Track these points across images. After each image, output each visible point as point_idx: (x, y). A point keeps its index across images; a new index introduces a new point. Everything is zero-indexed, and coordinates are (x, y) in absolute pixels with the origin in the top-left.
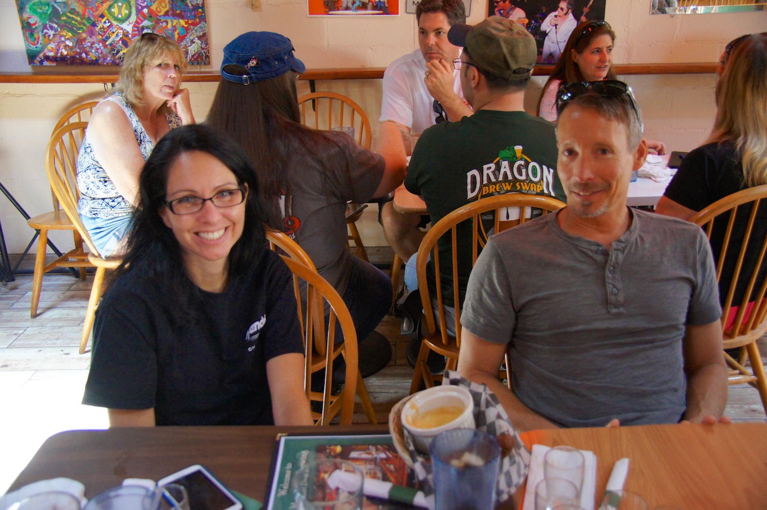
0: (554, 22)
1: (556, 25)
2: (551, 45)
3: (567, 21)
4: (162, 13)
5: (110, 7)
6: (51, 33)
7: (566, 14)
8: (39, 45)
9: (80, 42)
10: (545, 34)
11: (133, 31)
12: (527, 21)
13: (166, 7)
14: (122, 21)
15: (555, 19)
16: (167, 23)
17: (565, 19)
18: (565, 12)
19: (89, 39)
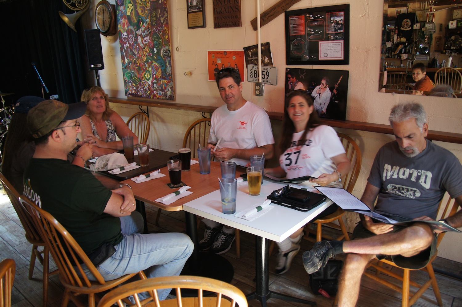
0: (318, 92)
4: (159, 77)
5: (145, 74)
6: (130, 84)
8: (128, 89)
9: (137, 88)
11: (151, 84)
13: (160, 75)
14: (148, 80)
16: (161, 81)
19: (140, 87)
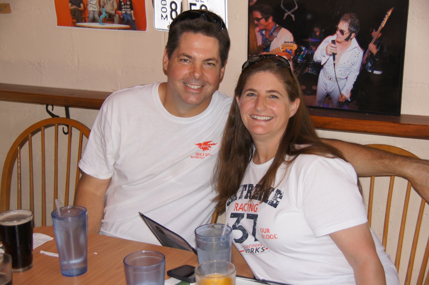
0: (331, 50)
1: (334, 55)
2: (328, 82)
3: (349, 49)
7: (348, 39)
10: (319, 67)
12: (295, 47)
15: (333, 45)
17: (346, 46)
18: (346, 36)
